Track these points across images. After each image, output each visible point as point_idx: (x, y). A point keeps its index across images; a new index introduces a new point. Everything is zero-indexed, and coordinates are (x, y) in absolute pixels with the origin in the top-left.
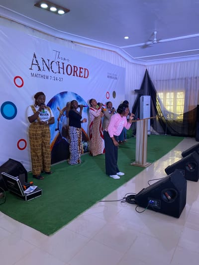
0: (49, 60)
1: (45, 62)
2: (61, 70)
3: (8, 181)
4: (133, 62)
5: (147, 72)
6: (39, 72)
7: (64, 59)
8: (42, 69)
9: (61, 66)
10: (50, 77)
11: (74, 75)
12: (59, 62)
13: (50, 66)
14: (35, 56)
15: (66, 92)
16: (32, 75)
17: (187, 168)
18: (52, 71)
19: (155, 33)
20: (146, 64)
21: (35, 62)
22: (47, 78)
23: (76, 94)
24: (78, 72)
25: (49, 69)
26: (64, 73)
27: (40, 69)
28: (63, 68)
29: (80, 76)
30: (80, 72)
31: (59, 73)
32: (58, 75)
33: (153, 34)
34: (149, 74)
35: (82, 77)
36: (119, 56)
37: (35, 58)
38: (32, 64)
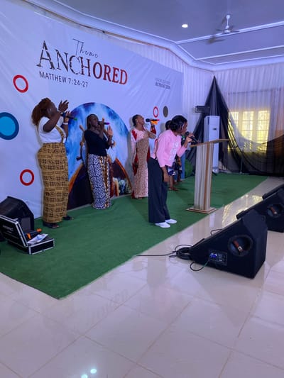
0: (66, 54)
1: (60, 56)
2: (86, 71)
3: (4, 226)
4: (195, 65)
5: (215, 82)
6: (52, 71)
7: (91, 54)
8: (56, 66)
9: (85, 64)
10: (68, 80)
11: (105, 79)
12: (82, 58)
13: (69, 63)
14: (45, 46)
15: (93, 104)
16: (42, 75)
17: (270, 213)
18: (72, 71)
19: (228, 17)
20: (214, 69)
21: (45, 56)
22: (64, 80)
23: (108, 108)
24: (111, 75)
25: (67, 68)
26: (89, 75)
27: (53, 67)
28: (89, 68)
29: (114, 81)
30: (115, 75)
31: (82, 74)
32: (80, 78)
33: (225, 19)
34: (218, 83)
35: (117, 82)
36: (174, 57)
37: (46, 49)
38: (42, 58)
